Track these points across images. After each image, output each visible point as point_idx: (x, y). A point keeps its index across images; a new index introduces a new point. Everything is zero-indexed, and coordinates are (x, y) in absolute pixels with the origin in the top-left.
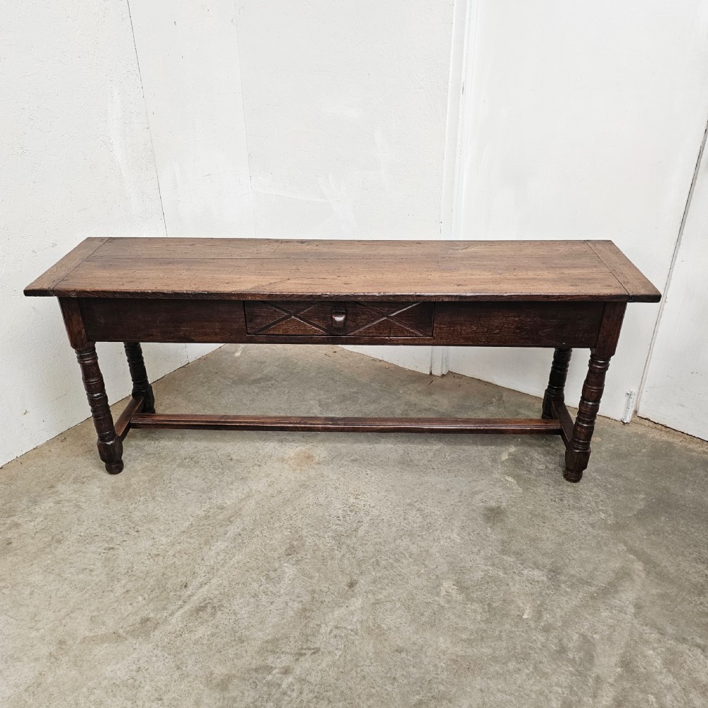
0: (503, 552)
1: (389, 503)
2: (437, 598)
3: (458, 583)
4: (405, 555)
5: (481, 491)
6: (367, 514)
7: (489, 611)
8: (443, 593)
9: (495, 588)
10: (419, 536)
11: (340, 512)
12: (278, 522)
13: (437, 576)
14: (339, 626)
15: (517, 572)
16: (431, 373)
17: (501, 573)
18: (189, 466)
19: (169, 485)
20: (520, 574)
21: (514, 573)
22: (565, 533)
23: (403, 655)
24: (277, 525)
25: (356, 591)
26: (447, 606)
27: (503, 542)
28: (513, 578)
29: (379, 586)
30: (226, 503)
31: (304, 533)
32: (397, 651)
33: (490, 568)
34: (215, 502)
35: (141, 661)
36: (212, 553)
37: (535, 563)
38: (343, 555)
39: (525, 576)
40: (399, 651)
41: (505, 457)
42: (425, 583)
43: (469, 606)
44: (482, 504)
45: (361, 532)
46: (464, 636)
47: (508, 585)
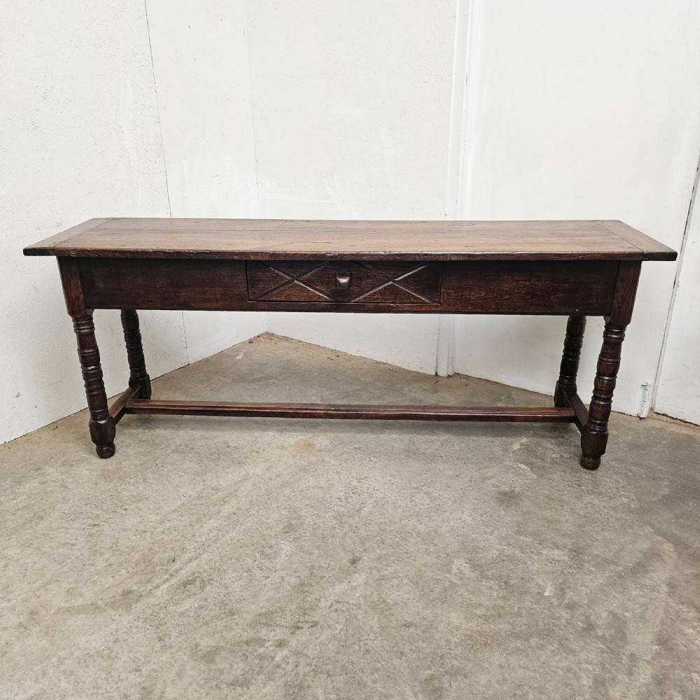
0: (519, 533)
1: (394, 487)
2: (448, 575)
3: (470, 561)
4: (412, 534)
5: (492, 477)
6: (371, 496)
7: (506, 588)
8: (455, 570)
9: (512, 567)
10: (426, 516)
11: (342, 494)
12: (276, 502)
13: (448, 555)
14: (340, 600)
15: (535, 551)
16: (436, 374)
17: (517, 552)
18: (184, 452)
19: (162, 469)
20: (539, 553)
21: (532, 552)
22: (585, 516)
23: (412, 630)
24: (274, 505)
25: (358, 567)
26: (459, 582)
27: (518, 524)
28: (531, 558)
29: (384, 563)
30: (221, 485)
31: (303, 513)
32: (405, 625)
33: (506, 547)
34: (209, 483)
35: (120, 632)
36: (204, 530)
37: (554, 544)
38: (345, 534)
39: (544, 556)
40: (408, 625)
41: (516, 447)
42: (434, 560)
43: (484, 583)
44: (494, 488)
45: (364, 513)
46: (478, 612)
47: (525, 563)
